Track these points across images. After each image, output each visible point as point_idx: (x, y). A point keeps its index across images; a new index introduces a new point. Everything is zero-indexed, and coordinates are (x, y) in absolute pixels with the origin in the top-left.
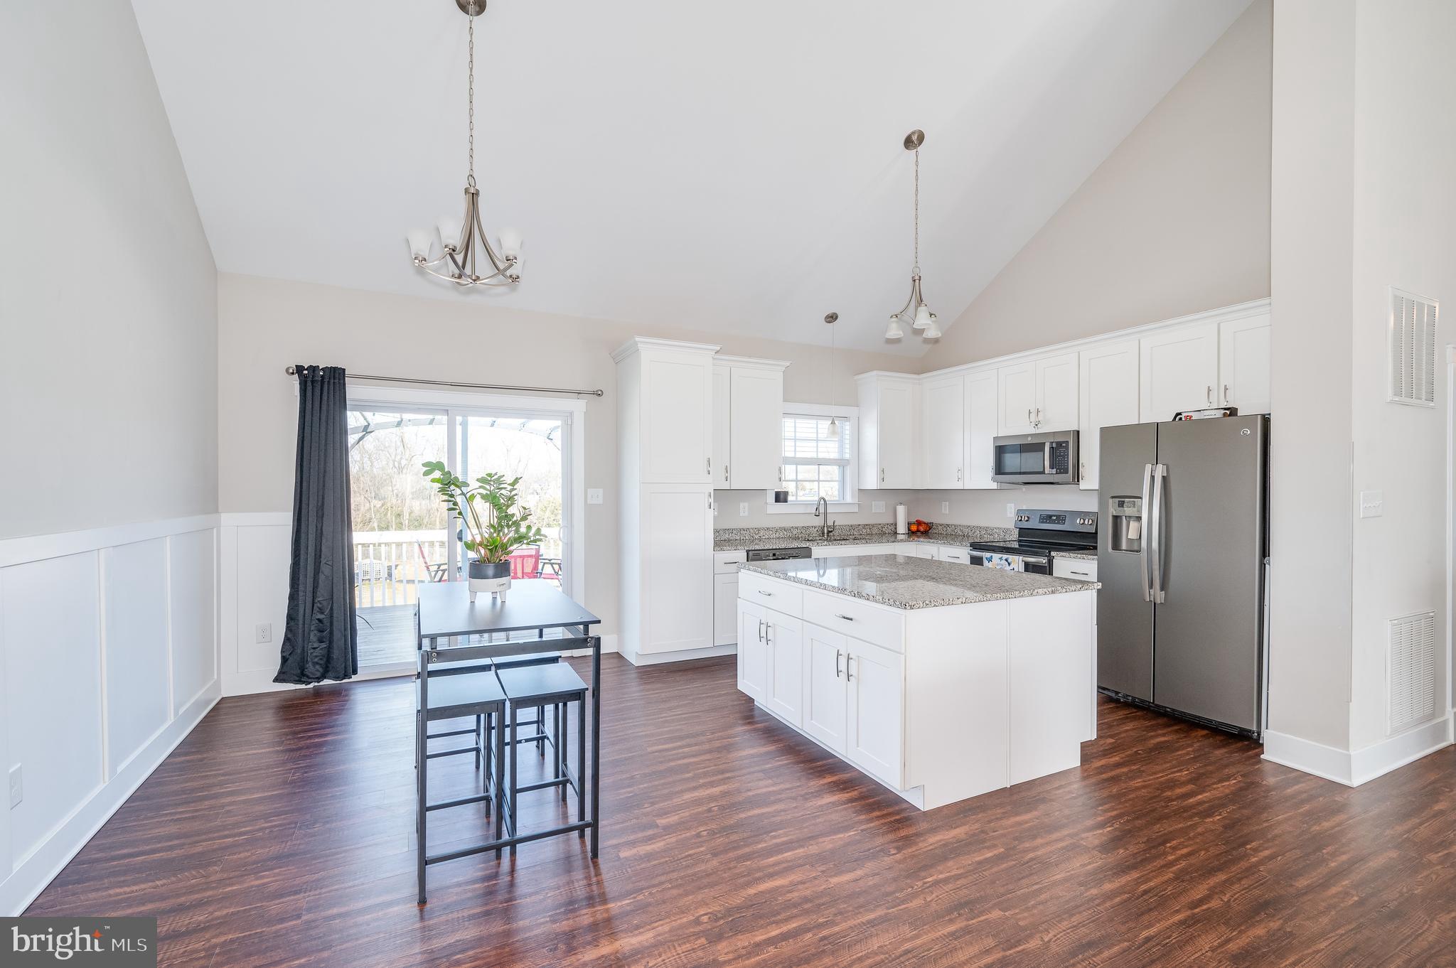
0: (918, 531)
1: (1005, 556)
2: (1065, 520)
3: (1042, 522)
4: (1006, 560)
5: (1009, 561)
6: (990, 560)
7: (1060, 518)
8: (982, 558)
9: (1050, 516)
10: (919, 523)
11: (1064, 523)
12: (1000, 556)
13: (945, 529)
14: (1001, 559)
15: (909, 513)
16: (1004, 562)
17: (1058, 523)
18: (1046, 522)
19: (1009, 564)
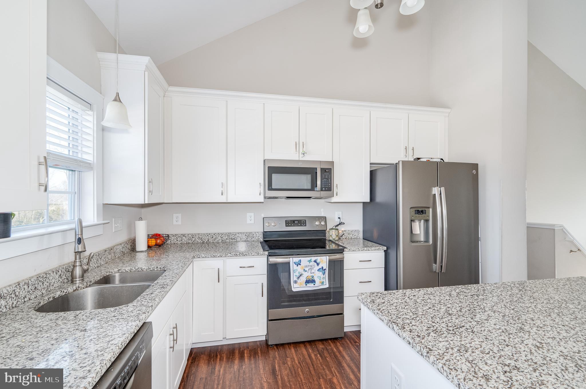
0: (157, 245)
1: (313, 259)
2: (305, 223)
3: (288, 226)
4: (315, 261)
5: (318, 261)
6: (298, 264)
7: (301, 222)
8: (289, 263)
9: (294, 221)
10: (157, 236)
11: (306, 226)
12: (309, 259)
13: (179, 239)
14: (310, 261)
15: (148, 226)
16: (312, 263)
17: (301, 226)
18: (291, 226)
19: (318, 264)
